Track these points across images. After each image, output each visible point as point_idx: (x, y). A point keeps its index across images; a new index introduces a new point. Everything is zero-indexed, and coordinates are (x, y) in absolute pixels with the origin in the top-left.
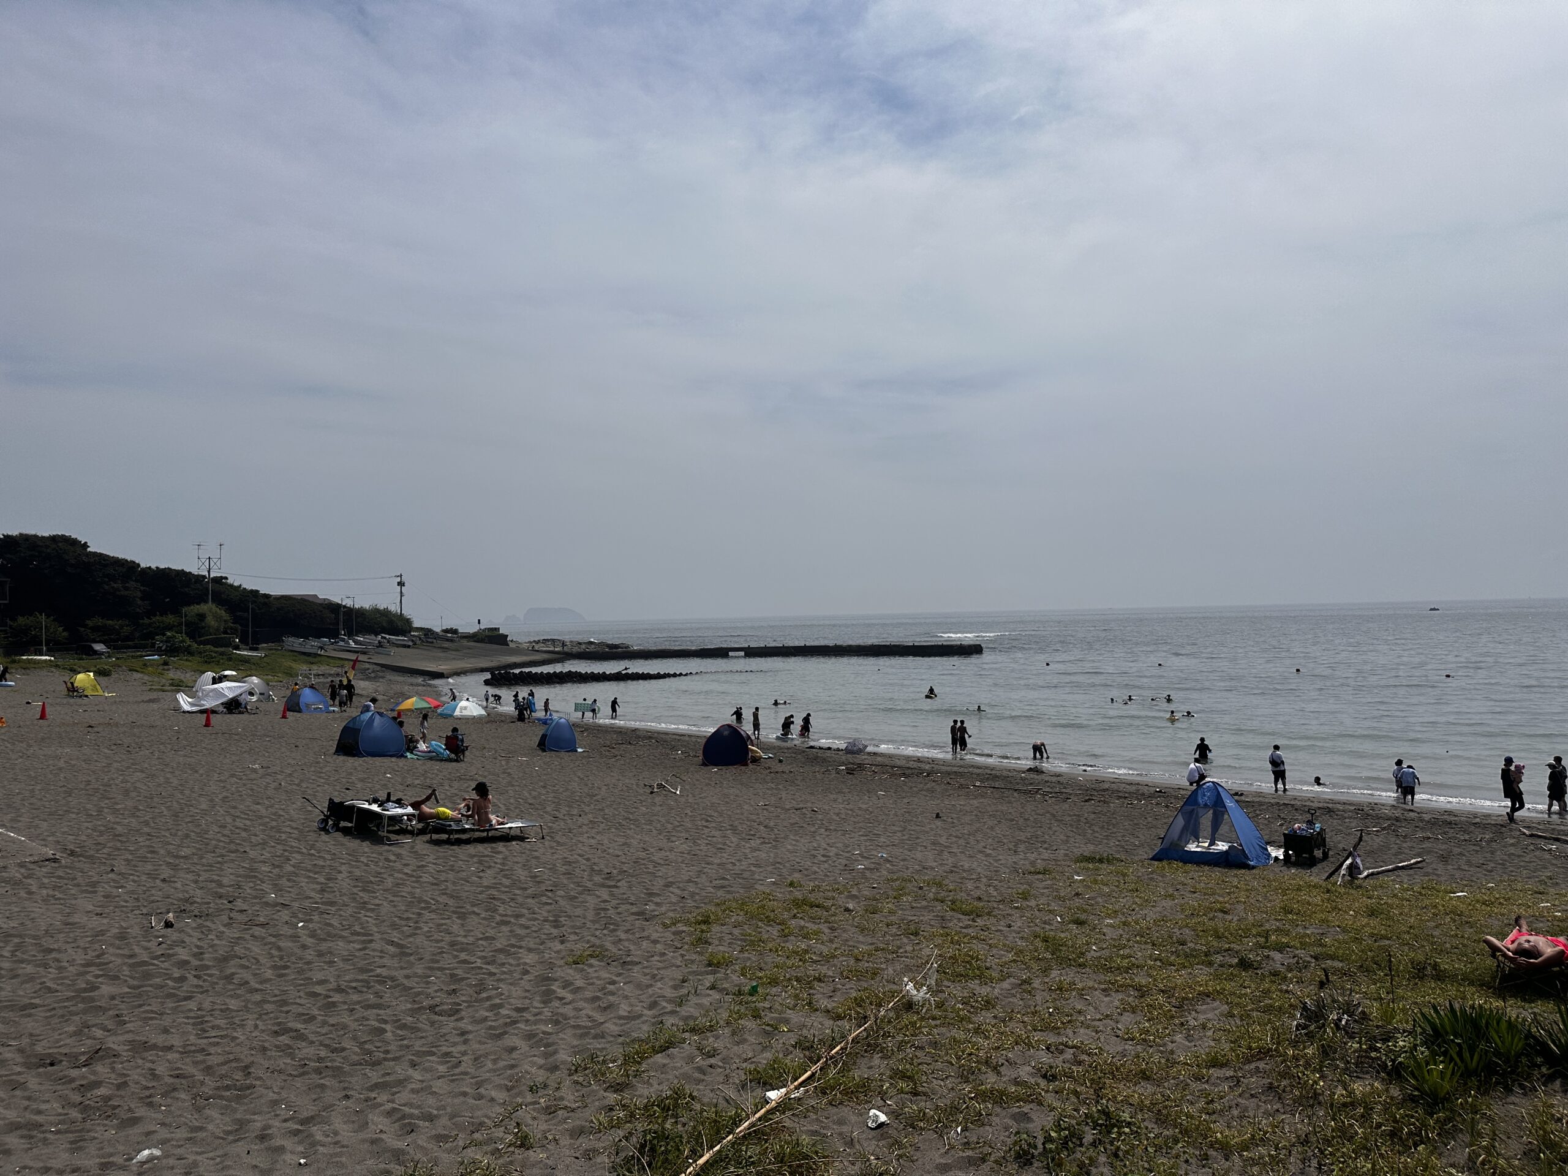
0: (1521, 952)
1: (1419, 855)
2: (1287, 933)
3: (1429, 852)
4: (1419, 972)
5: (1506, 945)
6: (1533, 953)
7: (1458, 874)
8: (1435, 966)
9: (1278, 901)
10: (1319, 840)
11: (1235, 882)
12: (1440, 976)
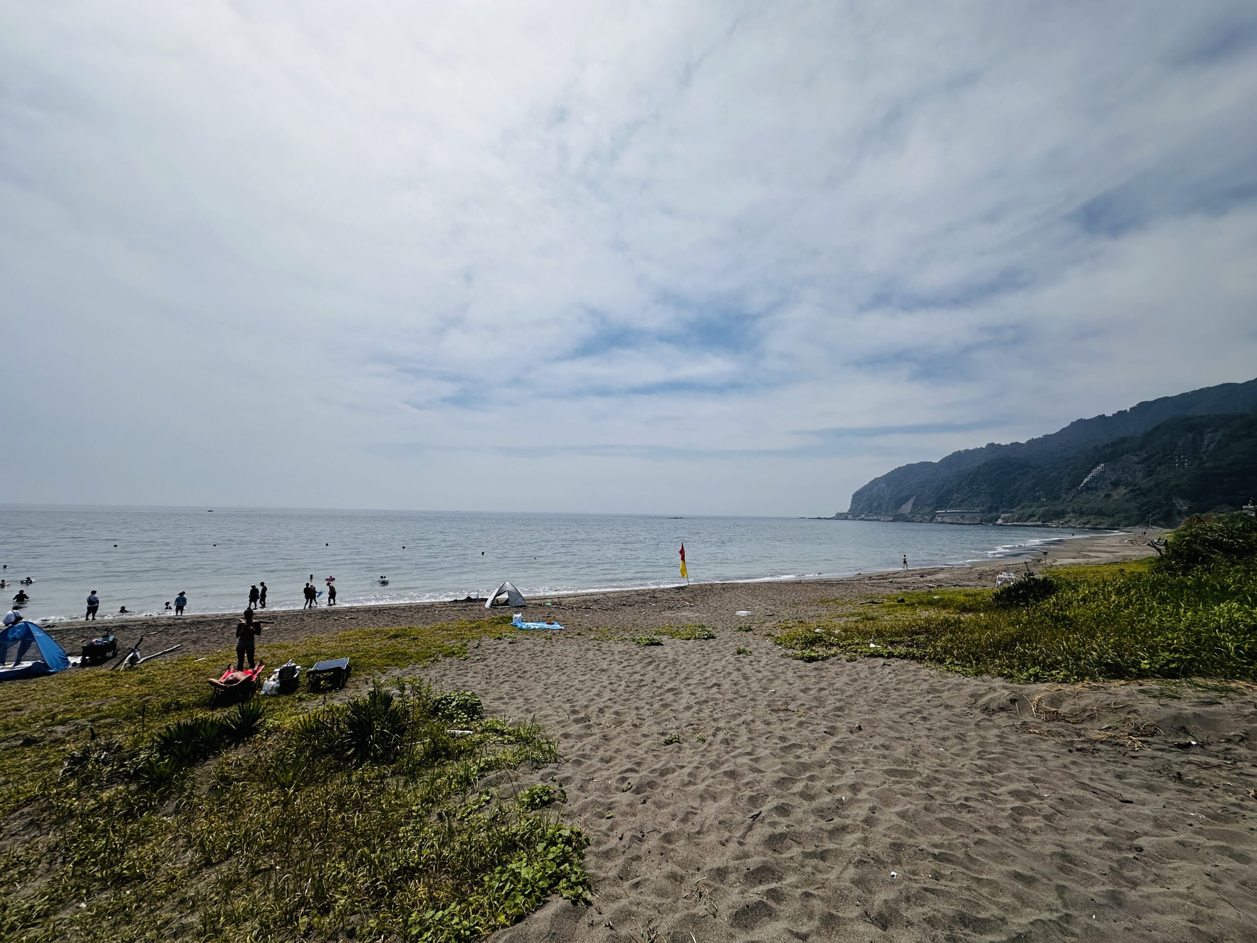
0: (228, 682)
1: (179, 643)
2: (72, 711)
3: (186, 640)
4: (167, 709)
5: (220, 681)
6: (236, 680)
7: (201, 649)
8: (177, 703)
9: (69, 691)
10: (112, 646)
11: (34, 686)
12: (179, 707)
